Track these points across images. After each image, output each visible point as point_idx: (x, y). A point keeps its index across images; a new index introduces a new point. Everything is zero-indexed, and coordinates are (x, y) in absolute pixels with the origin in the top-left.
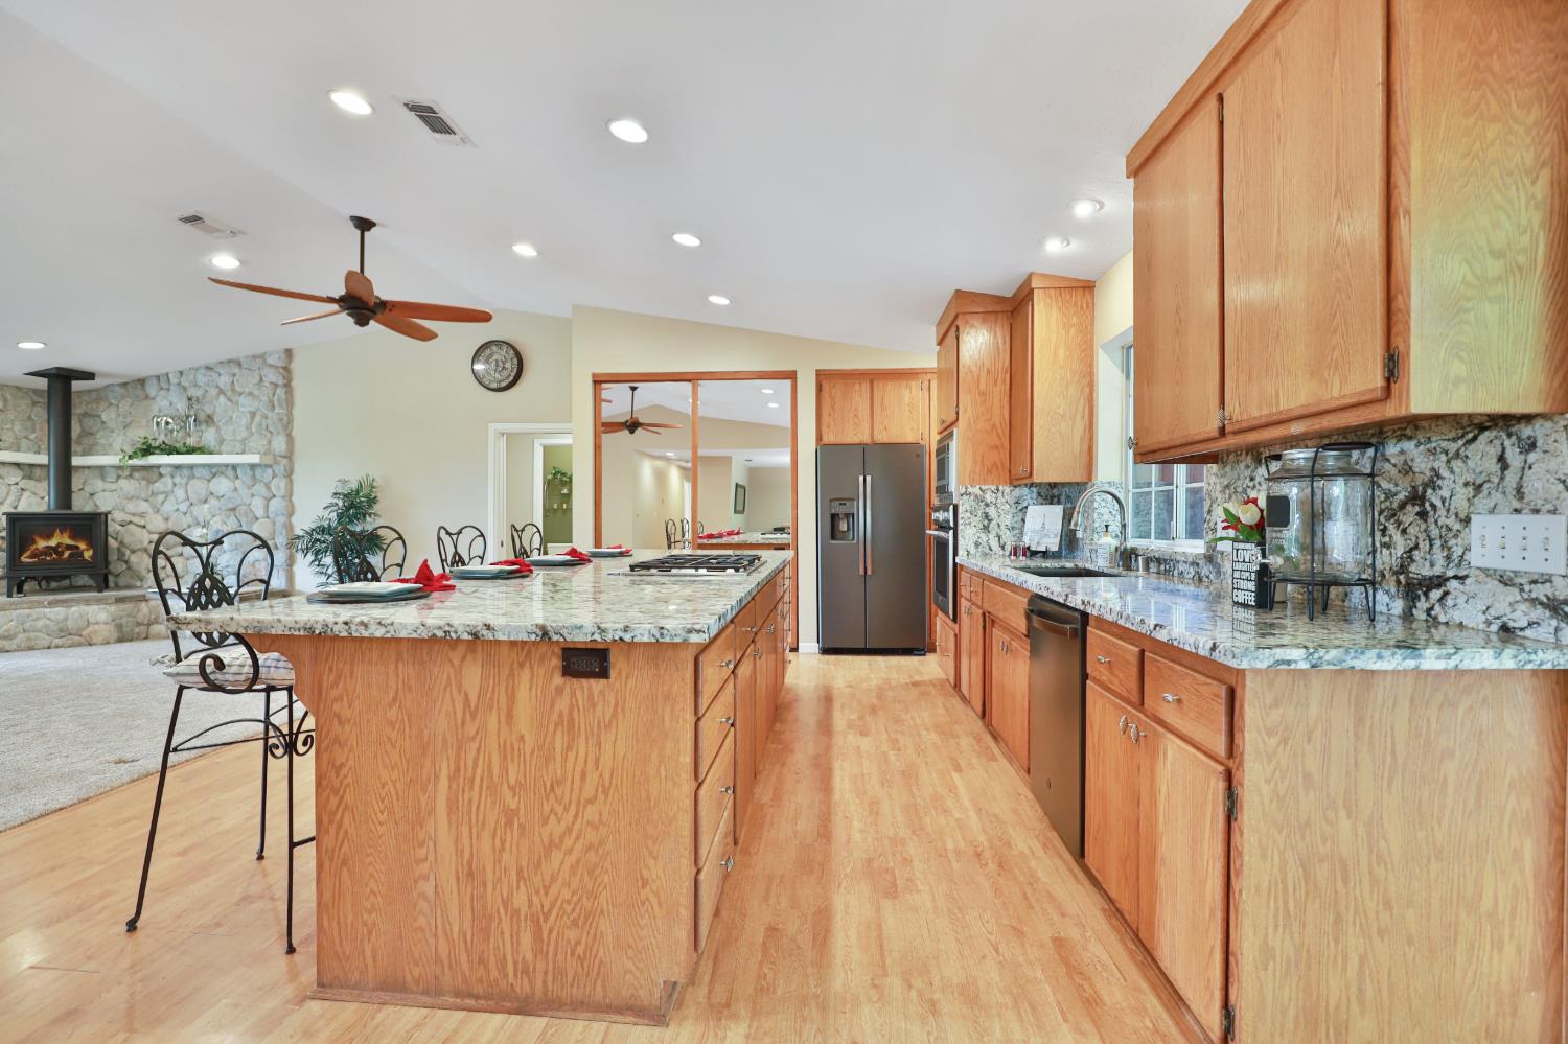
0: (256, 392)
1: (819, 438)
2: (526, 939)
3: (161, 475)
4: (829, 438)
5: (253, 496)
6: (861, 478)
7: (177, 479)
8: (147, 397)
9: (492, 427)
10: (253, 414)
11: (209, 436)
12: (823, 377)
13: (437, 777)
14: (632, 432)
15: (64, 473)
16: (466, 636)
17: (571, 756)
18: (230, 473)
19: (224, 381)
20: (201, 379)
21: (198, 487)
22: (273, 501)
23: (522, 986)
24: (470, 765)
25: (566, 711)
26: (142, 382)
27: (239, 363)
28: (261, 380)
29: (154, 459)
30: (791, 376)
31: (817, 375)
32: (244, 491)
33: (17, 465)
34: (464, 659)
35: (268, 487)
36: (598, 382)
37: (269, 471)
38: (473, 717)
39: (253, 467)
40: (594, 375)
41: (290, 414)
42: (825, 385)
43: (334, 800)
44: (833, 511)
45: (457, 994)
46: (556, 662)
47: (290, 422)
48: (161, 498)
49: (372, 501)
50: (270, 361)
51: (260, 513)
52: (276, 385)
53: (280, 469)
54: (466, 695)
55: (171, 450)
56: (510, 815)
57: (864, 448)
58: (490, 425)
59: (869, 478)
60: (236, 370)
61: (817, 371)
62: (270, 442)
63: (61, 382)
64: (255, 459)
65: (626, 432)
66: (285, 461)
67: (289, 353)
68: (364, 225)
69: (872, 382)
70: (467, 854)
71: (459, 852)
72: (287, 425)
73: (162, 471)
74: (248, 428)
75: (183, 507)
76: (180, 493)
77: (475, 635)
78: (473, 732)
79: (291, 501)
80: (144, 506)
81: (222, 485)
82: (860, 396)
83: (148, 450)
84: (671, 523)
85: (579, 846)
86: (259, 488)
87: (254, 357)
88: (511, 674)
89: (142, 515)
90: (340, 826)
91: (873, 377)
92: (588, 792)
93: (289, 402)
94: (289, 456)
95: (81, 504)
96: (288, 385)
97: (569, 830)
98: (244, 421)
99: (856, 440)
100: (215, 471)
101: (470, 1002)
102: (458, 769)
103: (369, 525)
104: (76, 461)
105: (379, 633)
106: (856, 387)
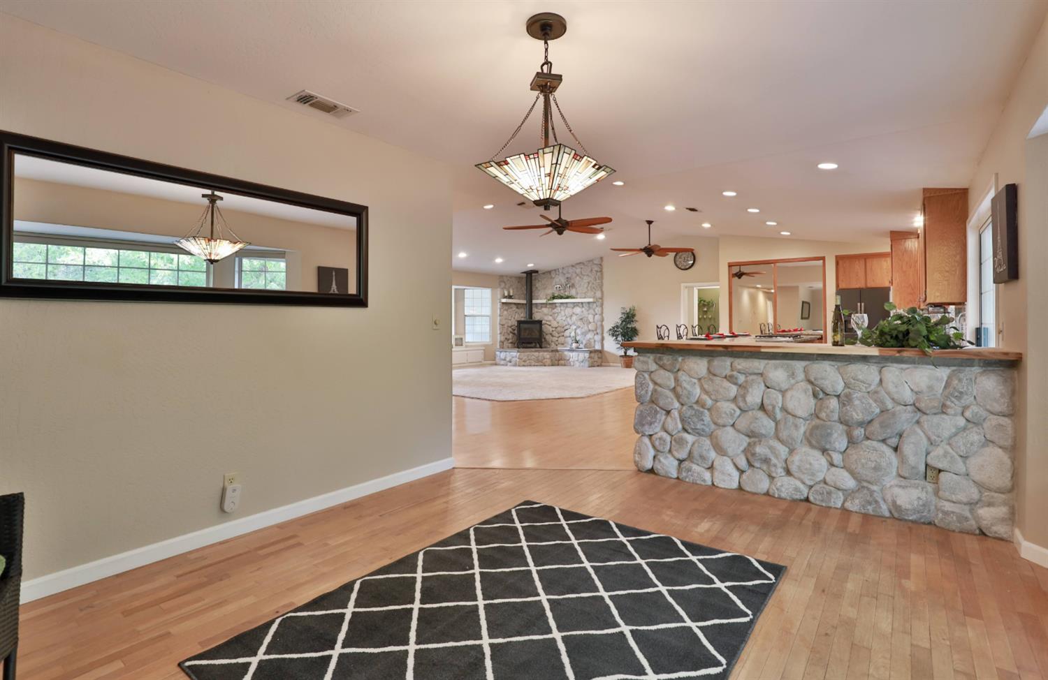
0: (590, 274)
1: (837, 286)
3: (556, 306)
4: (840, 287)
5: (589, 314)
6: (859, 304)
7: (562, 308)
8: (551, 278)
9: (683, 285)
10: (589, 283)
11: (573, 292)
12: (839, 260)
15: (530, 306)
18: (580, 305)
19: (578, 271)
20: (571, 271)
21: (569, 311)
22: (596, 316)
26: (550, 272)
27: (583, 264)
28: (592, 270)
29: (555, 301)
30: (823, 259)
31: (836, 258)
32: (585, 312)
33: (515, 304)
35: (594, 311)
36: (731, 266)
37: (595, 305)
39: (589, 303)
41: (602, 282)
42: (840, 263)
47: (602, 285)
48: (556, 315)
49: (634, 316)
50: (595, 262)
51: (591, 320)
52: (597, 271)
53: (599, 304)
55: (561, 298)
57: (860, 290)
58: (681, 284)
59: (863, 304)
60: (582, 266)
61: (836, 256)
62: (595, 293)
63: (530, 276)
64: (591, 300)
66: (600, 300)
67: (602, 258)
68: (650, 222)
69: (865, 260)
72: (601, 286)
73: (557, 305)
74: (587, 288)
75: (564, 318)
76: (563, 313)
79: (602, 316)
80: (550, 318)
81: (578, 310)
82: (858, 267)
83: (554, 298)
84: (762, 325)
86: (591, 311)
87: (589, 261)
89: (550, 321)
91: (866, 257)
93: (602, 278)
94: (602, 298)
95: (537, 316)
96: (601, 271)
98: (586, 286)
99: (857, 286)
100: (575, 304)
103: (633, 325)
104: (534, 302)
106: (857, 262)
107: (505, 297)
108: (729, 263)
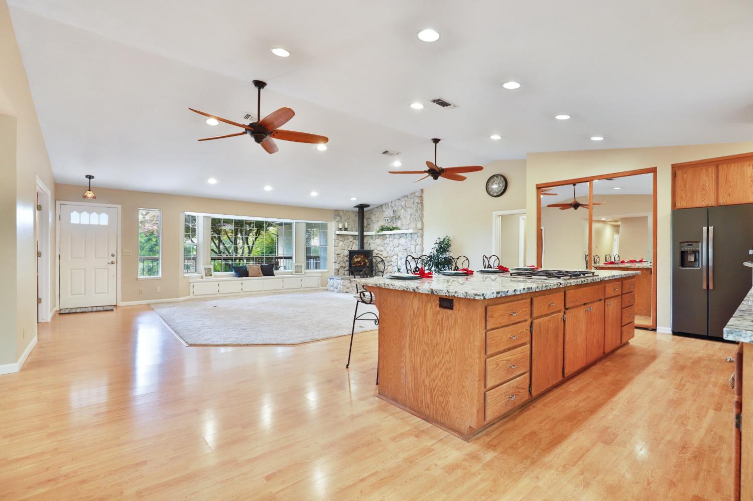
0: (412, 206)
1: (674, 204)
2: (428, 396)
3: (386, 238)
4: (679, 206)
5: (411, 244)
6: (705, 228)
7: (390, 239)
8: (383, 211)
9: (495, 213)
10: (411, 215)
11: (399, 224)
12: (677, 170)
13: (406, 336)
14: (576, 209)
15: (362, 237)
16: (412, 291)
17: (442, 335)
18: (405, 236)
19: (403, 204)
20: (397, 204)
21: (396, 241)
22: (418, 246)
23: (427, 412)
24: (415, 333)
25: (440, 320)
26: (381, 206)
27: (407, 196)
28: (414, 202)
29: (384, 233)
30: (653, 171)
31: (673, 167)
32: (409, 243)
33: (352, 235)
34: (413, 298)
35: (416, 241)
36: (540, 188)
37: (416, 235)
38: (415, 318)
39: (411, 234)
40: (537, 185)
41: (422, 214)
42: (679, 173)
43: (383, 338)
44: (683, 249)
45: (410, 408)
46: (438, 302)
47: (422, 216)
48: (386, 245)
49: (449, 246)
50: (417, 194)
51: (413, 251)
52: (418, 203)
53: (419, 234)
54: (414, 310)
55: (389, 229)
56: (425, 352)
57: (708, 209)
58: (494, 212)
59: (711, 228)
60: (407, 199)
61: (672, 165)
62: (416, 224)
63: (362, 207)
64: (411, 231)
65: (573, 209)
66: (421, 231)
67: (422, 190)
68: (436, 141)
69: (717, 167)
70: (413, 363)
71: (411, 362)
72: (421, 217)
73: (387, 236)
74: (410, 219)
75: (392, 249)
76: (391, 244)
77: (414, 290)
78: (416, 322)
79: (422, 246)
80: (382, 248)
81: (403, 241)
82: (707, 178)
83: (382, 229)
85: (443, 368)
86: (413, 242)
87: (412, 194)
88: (425, 306)
89: (381, 251)
90: (384, 346)
91: (717, 163)
92: (446, 350)
93: (422, 209)
94: (422, 229)
95: (366, 248)
96: (422, 203)
97: (441, 361)
98: (409, 218)
99: (704, 204)
100: (401, 236)
101: (413, 412)
102: (411, 334)
103: (447, 255)
104: (365, 234)
106: (704, 171)
107: (341, 229)
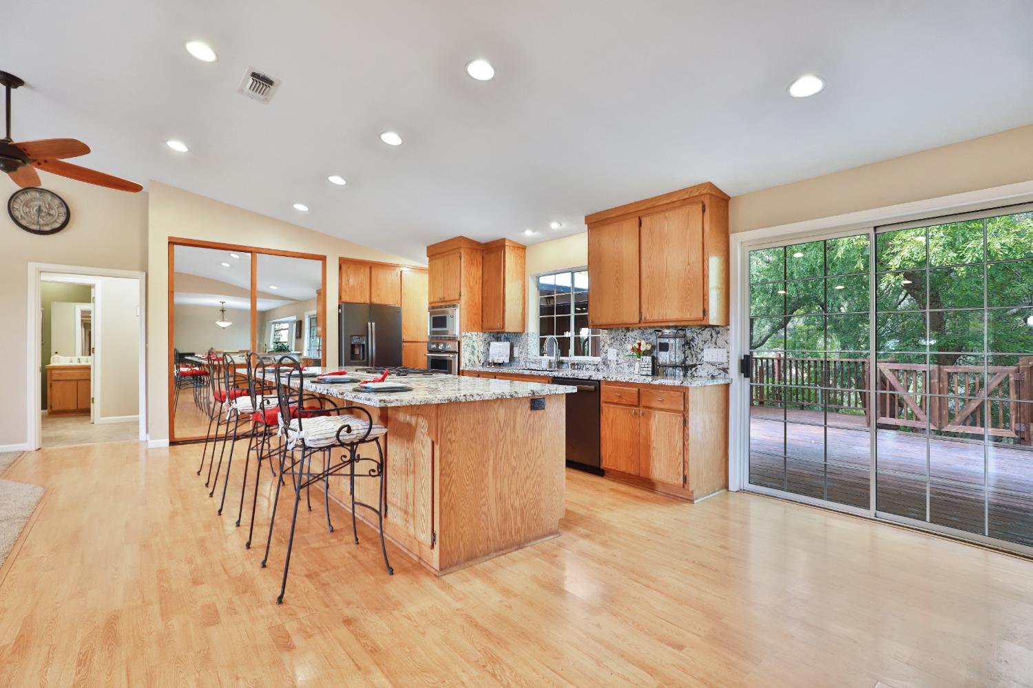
1: (340, 298)
2: (519, 519)
6: (369, 323)
12: (344, 263)
13: (489, 459)
16: (509, 397)
17: (533, 442)
23: (517, 538)
24: (501, 452)
25: (532, 423)
30: (323, 258)
31: (339, 260)
34: (499, 406)
36: (172, 242)
38: (502, 431)
42: (344, 267)
44: (353, 343)
45: (495, 551)
46: (528, 405)
54: (500, 422)
56: (514, 469)
57: (369, 306)
59: (373, 324)
61: (340, 258)
68: (10, 80)
69: (371, 268)
70: (499, 490)
71: (496, 489)
77: (511, 396)
78: (501, 437)
82: (363, 277)
85: (536, 476)
88: (515, 412)
91: (371, 265)
92: (538, 455)
97: (532, 470)
99: (362, 301)
101: (502, 552)
102: (496, 454)
105: (478, 398)
106: (362, 270)
108: (170, 238)
